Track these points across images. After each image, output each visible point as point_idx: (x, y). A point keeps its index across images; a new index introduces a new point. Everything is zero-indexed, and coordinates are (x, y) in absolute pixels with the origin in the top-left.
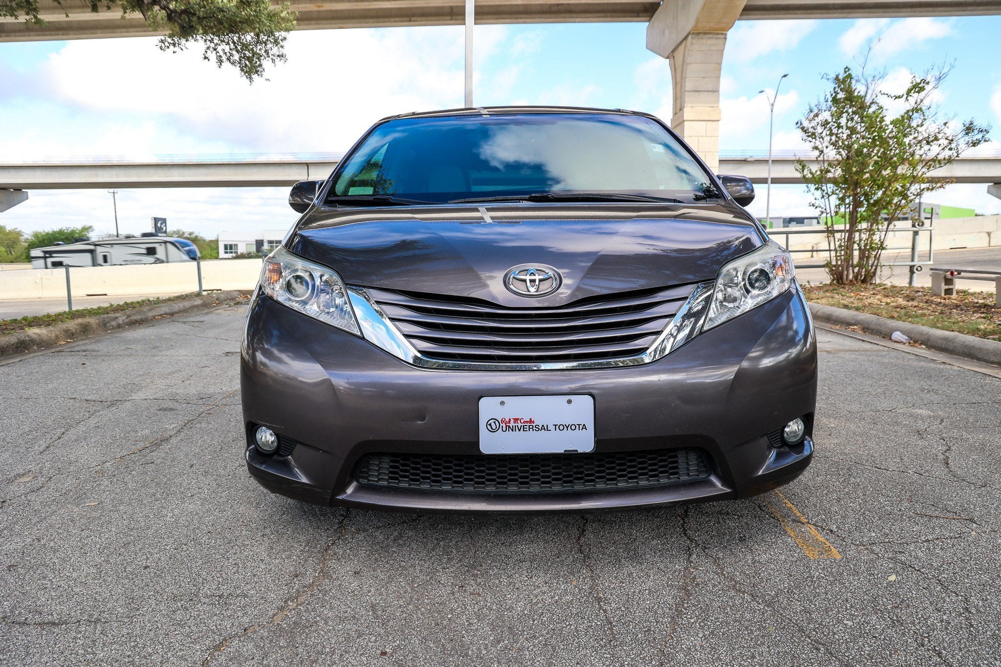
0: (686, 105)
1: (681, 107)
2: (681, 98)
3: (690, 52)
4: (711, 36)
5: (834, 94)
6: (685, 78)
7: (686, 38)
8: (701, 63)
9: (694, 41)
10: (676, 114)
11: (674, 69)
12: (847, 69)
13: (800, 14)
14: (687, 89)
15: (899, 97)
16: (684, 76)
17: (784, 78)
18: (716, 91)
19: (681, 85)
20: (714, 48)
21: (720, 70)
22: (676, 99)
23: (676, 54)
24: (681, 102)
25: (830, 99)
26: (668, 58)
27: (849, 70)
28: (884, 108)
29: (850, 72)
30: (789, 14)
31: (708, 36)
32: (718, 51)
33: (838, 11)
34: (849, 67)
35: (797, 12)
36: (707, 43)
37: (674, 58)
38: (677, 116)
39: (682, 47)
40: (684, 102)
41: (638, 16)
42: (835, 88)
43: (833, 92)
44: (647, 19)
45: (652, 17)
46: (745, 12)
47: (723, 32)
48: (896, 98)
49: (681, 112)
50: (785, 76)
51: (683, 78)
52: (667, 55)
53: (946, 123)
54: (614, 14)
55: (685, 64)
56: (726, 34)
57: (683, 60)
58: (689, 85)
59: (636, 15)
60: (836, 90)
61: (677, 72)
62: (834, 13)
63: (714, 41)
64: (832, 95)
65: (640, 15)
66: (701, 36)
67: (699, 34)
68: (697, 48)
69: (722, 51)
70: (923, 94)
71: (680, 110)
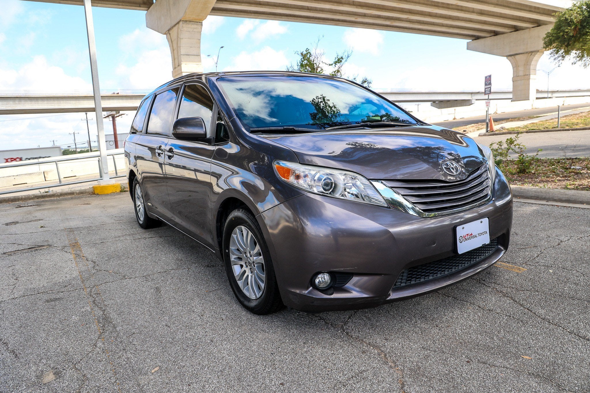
0: (182, 63)
1: (179, 64)
2: (178, 58)
3: (182, 31)
4: (193, 23)
5: (301, 62)
6: (180, 47)
7: (178, 23)
8: (189, 38)
9: (184, 25)
10: (175, 68)
11: (171, 41)
12: (307, 50)
13: (234, 14)
14: (182, 53)
15: (331, 65)
16: (179, 45)
17: (221, 49)
18: (199, 55)
19: (178, 51)
20: (195, 30)
21: (200, 43)
22: (174, 59)
23: (171, 32)
24: (178, 61)
25: (300, 64)
26: (165, 34)
27: (309, 50)
28: (324, 70)
29: (309, 51)
30: (228, 13)
31: (192, 23)
32: (198, 32)
33: (253, 14)
34: (308, 48)
35: (232, 13)
36: (192, 27)
37: (170, 34)
38: (176, 69)
39: (175, 29)
40: (181, 61)
41: (140, 7)
42: (301, 59)
43: (300, 61)
44: (146, 9)
45: (149, 8)
46: (214, 11)
47: (200, 21)
48: (330, 65)
49: (179, 67)
50: (222, 47)
51: (178, 47)
52: (164, 32)
53: (355, 79)
54: (124, 4)
55: (179, 39)
56: (202, 23)
57: (178, 36)
58: (183, 51)
59: (138, 5)
60: (302, 60)
61: (173, 43)
62: (250, 15)
63: (195, 26)
64: (300, 62)
65: (141, 6)
66: (188, 22)
67: (186, 21)
68: (186, 29)
69: (200, 32)
70: (342, 63)
71: (179, 66)
